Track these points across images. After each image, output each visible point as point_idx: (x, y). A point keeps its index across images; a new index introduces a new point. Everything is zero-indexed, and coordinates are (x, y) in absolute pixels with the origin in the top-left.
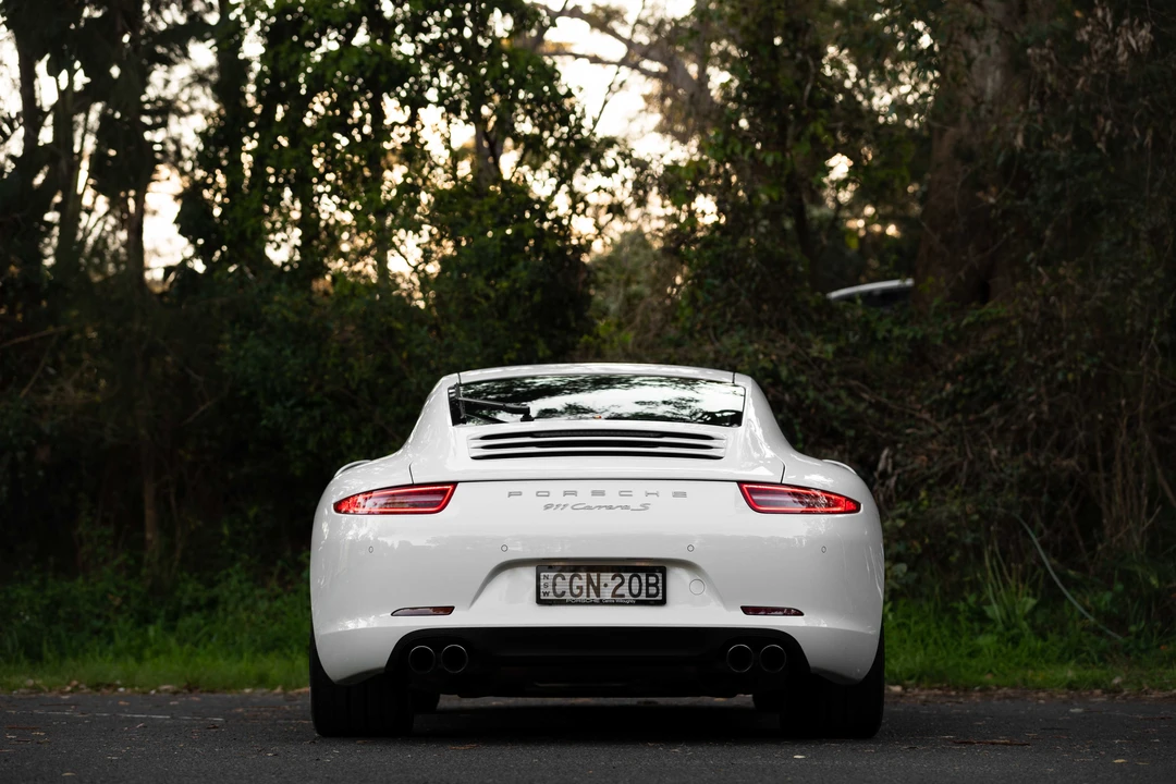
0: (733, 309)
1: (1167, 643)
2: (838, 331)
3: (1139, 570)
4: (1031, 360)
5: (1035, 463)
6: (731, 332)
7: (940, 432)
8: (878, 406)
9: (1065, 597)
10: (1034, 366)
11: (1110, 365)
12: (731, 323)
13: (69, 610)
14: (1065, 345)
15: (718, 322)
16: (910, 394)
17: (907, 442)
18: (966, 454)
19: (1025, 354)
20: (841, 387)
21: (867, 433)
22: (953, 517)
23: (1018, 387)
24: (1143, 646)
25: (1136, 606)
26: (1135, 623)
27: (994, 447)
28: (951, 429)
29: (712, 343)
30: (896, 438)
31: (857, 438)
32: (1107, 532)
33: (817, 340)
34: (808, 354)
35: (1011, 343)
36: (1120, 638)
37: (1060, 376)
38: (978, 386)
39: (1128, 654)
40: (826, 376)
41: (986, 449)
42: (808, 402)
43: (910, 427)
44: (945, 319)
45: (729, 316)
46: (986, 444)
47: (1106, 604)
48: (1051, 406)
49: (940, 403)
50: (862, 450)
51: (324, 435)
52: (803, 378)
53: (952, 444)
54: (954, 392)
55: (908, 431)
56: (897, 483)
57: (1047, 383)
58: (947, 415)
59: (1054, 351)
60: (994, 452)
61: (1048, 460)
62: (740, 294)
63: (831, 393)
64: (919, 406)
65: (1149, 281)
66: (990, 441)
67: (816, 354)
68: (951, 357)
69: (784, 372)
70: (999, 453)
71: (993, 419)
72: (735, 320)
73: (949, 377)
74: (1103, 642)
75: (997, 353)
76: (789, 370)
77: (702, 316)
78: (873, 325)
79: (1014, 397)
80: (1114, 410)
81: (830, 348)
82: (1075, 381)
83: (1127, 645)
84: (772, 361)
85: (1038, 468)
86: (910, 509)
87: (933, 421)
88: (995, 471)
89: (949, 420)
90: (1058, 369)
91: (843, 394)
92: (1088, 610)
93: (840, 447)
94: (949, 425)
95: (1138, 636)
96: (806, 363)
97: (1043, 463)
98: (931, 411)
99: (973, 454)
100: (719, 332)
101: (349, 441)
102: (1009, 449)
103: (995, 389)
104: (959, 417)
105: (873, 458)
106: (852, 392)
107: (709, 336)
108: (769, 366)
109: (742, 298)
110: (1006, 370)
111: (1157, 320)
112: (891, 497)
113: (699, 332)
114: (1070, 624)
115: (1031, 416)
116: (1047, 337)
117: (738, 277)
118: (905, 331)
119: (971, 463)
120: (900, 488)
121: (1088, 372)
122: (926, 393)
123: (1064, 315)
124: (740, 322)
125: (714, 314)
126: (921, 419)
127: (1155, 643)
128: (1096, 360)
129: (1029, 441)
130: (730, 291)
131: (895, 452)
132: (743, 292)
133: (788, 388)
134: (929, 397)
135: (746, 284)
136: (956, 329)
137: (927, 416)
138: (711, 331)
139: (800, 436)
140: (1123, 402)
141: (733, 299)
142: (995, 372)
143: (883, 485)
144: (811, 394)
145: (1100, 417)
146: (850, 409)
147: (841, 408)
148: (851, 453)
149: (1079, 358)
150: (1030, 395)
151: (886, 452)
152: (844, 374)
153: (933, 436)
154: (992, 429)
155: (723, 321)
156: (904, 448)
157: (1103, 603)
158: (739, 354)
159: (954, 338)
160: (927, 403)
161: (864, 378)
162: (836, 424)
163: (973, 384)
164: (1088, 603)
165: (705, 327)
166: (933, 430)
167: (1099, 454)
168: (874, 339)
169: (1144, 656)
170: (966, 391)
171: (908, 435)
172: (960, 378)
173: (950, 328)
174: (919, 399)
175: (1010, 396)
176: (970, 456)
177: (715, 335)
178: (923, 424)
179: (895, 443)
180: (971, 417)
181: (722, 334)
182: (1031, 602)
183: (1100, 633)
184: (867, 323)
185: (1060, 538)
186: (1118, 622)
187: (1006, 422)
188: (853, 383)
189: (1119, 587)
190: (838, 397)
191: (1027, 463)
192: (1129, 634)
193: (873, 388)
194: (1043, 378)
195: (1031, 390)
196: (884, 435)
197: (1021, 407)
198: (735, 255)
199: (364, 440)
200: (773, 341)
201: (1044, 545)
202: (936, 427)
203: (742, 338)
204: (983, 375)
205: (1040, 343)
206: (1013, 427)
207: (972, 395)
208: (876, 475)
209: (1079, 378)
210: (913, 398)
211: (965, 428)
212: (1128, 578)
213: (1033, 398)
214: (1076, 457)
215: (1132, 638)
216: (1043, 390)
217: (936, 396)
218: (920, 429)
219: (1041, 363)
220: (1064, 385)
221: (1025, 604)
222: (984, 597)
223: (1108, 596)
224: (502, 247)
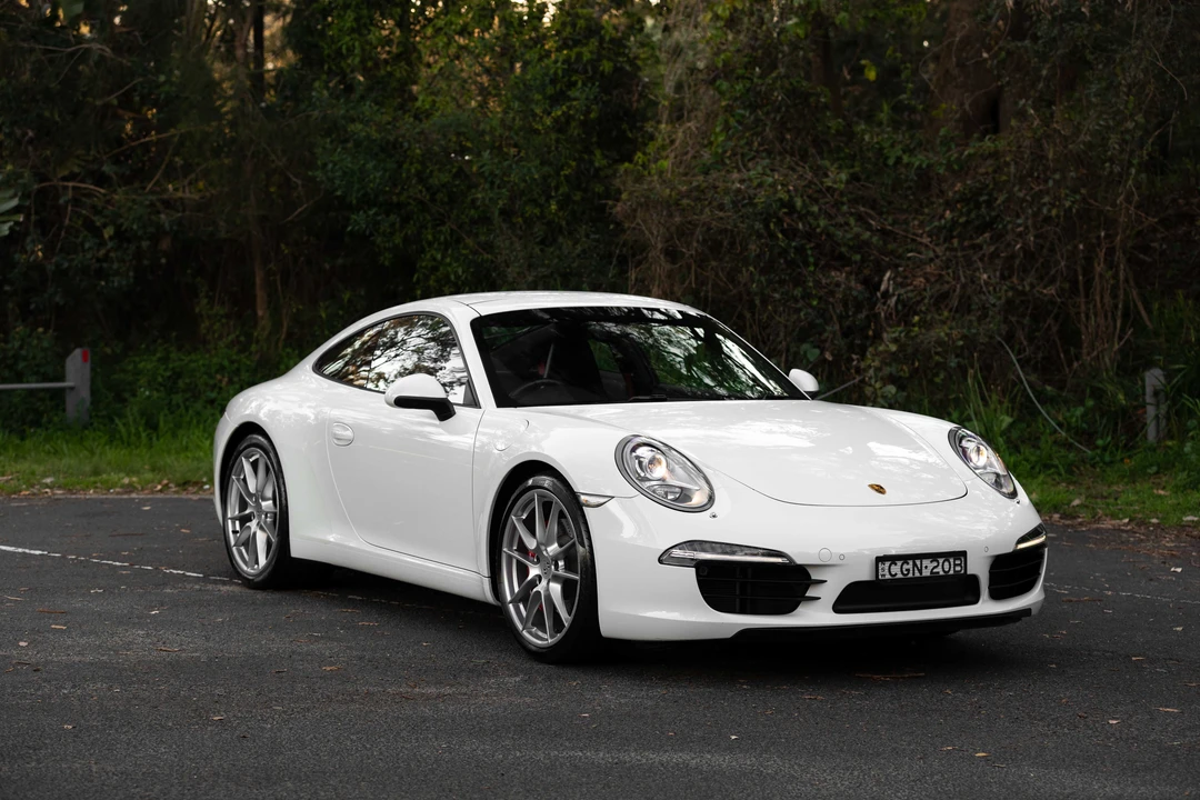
0: (759, 139)
1: (1130, 457)
2: (853, 157)
3: (1110, 388)
4: (1021, 195)
5: (1020, 288)
6: (758, 160)
7: (937, 257)
8: (884, 232)
9: (1040, 413)
10: (1024, 200)
11: (1092, 201)
12: (757, 151)
13: (187, 381)
14: (1051, 183)
15: (746, 150)
16: (914, 219)
17: (908, 266)
18: (959, 278)
19: (1016, 189)
20: (852, 214)
21: (872, 258)
22: (940, 343)
23: (1008, 219)
24: (1107, 458)
25: (1104, 421)
26: (1102, 438)
27: (985, 272)
28: (948, 253)
29: (739, 171)
30: (898, 261)
31: (863, 261)
32: (1085, 351)
33: (833, 169)
34: (822, 183)
35: (1004, 178)
36: (1089, 452)
37: (1045, 211)
38: (973, 215)
39: (1093, 466)
40: (838, 204)
41: (977, 274)
42: (818, 230)
43: (911, 251)
44: (949, 149)
45: (756, 144)
46: (978, 269)
47: (1077, 421)
48: (1036, 237)
49: (940, 229)
50: (867, 272)
51: (409, 232)
52: (815, 209)
53: (948, 268)
54: (953, 218)
55: (910, 255)
56: (896, 303)
57: (1035, 215)
58: (945, 241)
59: (1041, 187)
60: (985, 276)
61: (1032, 286)
62: (766, 125)
63: (841, 220)
64: (921, 231)
65: (1130, 125)
66: (980, 265)
67: (830, 184)
68: (953, 185)
69: (799, 203)
70: (989, 277)
71: (985, 247)
72: (762, 148)
73: (948, 204)
74: (1071, 456)
75: (991, 186)
76: (804, 201)
77: (732, 144)
78: (885, 151)
79: (1005, 226)
80: (1094, 241)
81: (844, 176)
82: (1058, 216)
83: (1093, 458)
84: (789, 191)
85: (1023, 293)
86: (902, 335)
87: (931, 246)
88: (984, 294)
89: (946, 245)
90: (1045, 204)
91: (852, 221)
92: (1060, 425)
93: (847, 269)
94: (946, 250)
95: (1104, 449)
96: (820, 191)
97: (1027, 288)
98: (930, 236)
99: (965, 277)
100: (746, 160)
101: (430, 237)
102: (998, 274)
103: (988, 218)
104: (955, 241)
105: (876, 279)
106: (860, 218)
107: (737, 163)
108: (785, 196)
109: (767, 129)
110: (999, 202)
111: (1135, 162)
112: (891, 314)
113: (729, 158)
114: (1043, 438)
115: (1018, 246)
116: (1036, 174)
117: (765, 110)
118: (913, 160)
119: (964, 286)
120: (900, 307)
121: (1070, 208)
122: (928, 218)
123: (1051, 156)
124: (765, 150)
125: (742, 142)
126: (921, 243)
127: (1118, 458)
128: (1078, 197)
129: (1016, 266)
130: (757, 120)
131: (897, 274)
132: (769, 123)
133: (801, 218)
134: (931, 221)
135: (772, 116)
136: (958, 159)
137: (926, 240)
138: (739, 157)
139: (811, 260)
140: (1103, 234)
141: (759, 129)
142: (989, 203)
143: (884, 304)
144: (823, 223)
145: (1081, 247)
146: (857, 236)
147: (849, 236)
148: (857, 275)
149: (1063, 195)
150: (1020, 225)
151: (888, 274)
152: (854, 201)
153: (931, 260)
154: (984, 255)
155: (751, 150)
156: (904, 271)
157: (1074, 419)
158: (760, 185)
159: (956, 167)
160: (927, 229)
161: (873, 205)
162: (843, 249)
163: (969, 212)
164: (1060, 418)
165: (734, 154)
166: (931, 254)
167: (1081, 278)
168: (886, 165)
169: (1108, 469)
170: (962, 220)
171: (909, 258)
172: (959, 206)
173: (952, 159)
174: (922, 224)
175: (1000, 226)
176: (963, 280)
177: (743, 161)
178: (923, 249)
179: (897, 266)
180: (966, 243)
181: (749, 160)
182: (1007, 420)
183: (1070, 447)
184: (881, 149)
185: (1040, 355)
186: (1088, 437)
187: (996, 249)
188: (862, 209)
189: (1090, 403)
190: (847, 224)
191: (1012, 288)
192: (1097, 447)
193: (881, 214)
194: (1030, 211)
195: (1019, 221)
196: (887, 259)
197: (1009, 237)
198: (763, 88)
199: (442, 238)
200: (793, 170)
201: (1023, 364)
202: (934, 251)
203: (764, 168)
204: (978, 205)
205: (1030, 179)
206: (1002, 255)
207: (967, 222)
208: (879, 294)
209: (1062, 213)
210: (916, 223)
211: (959, 254)
212: (1098, 394)
213: (1021, 229)
214: (1058, 283)
215: (1099, 451)
216: (1030, 222)
217: (936, 223)
218: (920, 253)
219: (1028, 198)
220: (1048, 219)
221: (1002, 421)
222: (965, 414)
223: (1079, 411)
224: (564, 70)
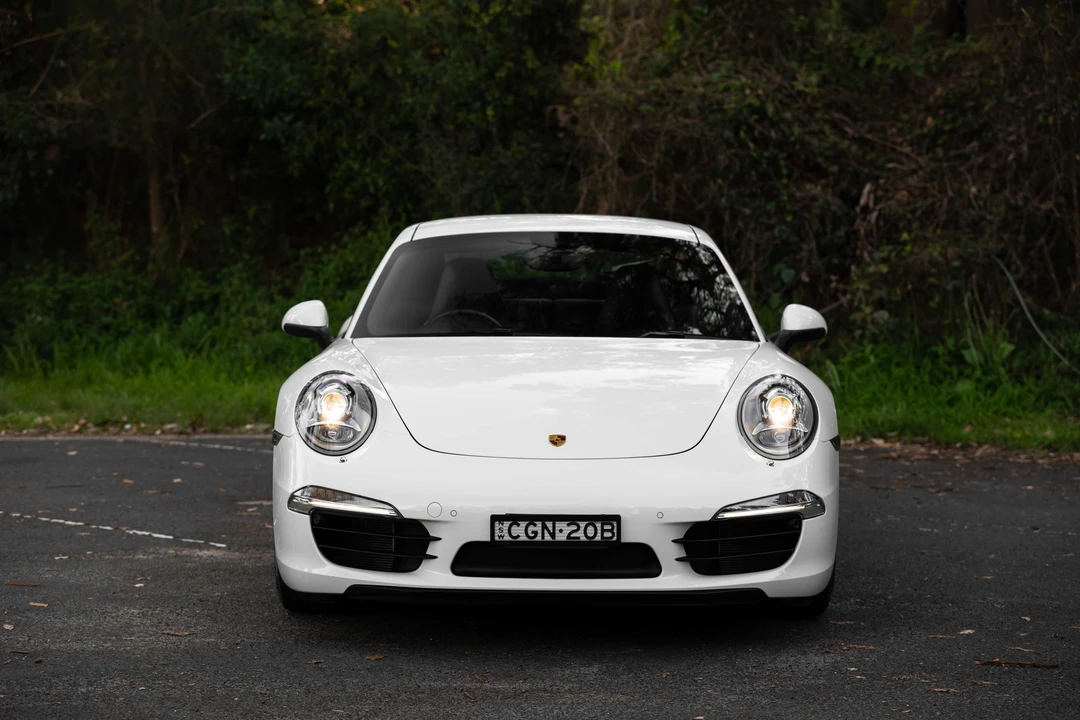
0: (720, 38)
2: (821, 59)
4: (1012, 100)
5: (1013, 202)
6: (719, 61)
7: (921, 168)
9: (1040, 339)
10: (1015, 106)
12: (718, 52)
14: (1046, 88)
15: (705, 49)
16: (891, 126)
17: (889, 178)
18: (946, 191)
19: (1006, 94)
20: (825, 121)
21: (850, 169)
22: (933, 263)
23: (998, 126)
27: (974, 184)
28: (932, 164)
29: (699, 73)
30: (878, 173)
31: (840, 172)
33: (802, 70)
34: (793, 87)
35: (993, 82)
37: (1040, 118)
38: (959, 123)
40: (811, 110)
41: (966, 187)
42: (793, 139)
43: (890, 161)
44: (926, 50)
45: (716, 44)
46: (966, 181)
48: (1031, 147)
49: (923, 136)
50: (844, 184)
52: (788, 115)
53: (932, 180)
54: (936, 127)
55: (890, 165)
56: (878, 218)
57: (1028, 123)
58: (928, 151)
59: (1035, 92)
60: (974, 190)
61: (1026, 200)
62: (727, 23)
63: (815, 127)
64: (900, 140)
66: (969, 178)
67: (801, 88)
68: (934, 89)
69: (770, 109)
70: (979, 191)
71: (973, 157)
72: (722, 49)
73: (930, 110)
75: (978, 91)
76: (775, 107)
77: (688, 43)
78: (855, 51)
79: (995, 135)
81: (814, 78)
82: (1055, 124)
84: (758, 96)
85: (1016, 208)
86: (893, 254)
87: (914, 155)
88: (973, 208)
89: (929, 155)
90: (1039, 111)
91: (827, 129)
92: (1063, 353)
93: (823, 181)
94: (930, 160)
96: (791, 96)
97: (1021, 203)
98: (911, 145)
99: (953, 190)
100: (705, 60)
102: (988, 187)
103: (975, 126)
104: (940, 152)
105: (855, 193)
106: (835, 125)
107: (696, 65)
108: (756, 102)
109: (729, 27)
110: (987, 108)
112: (871, 231)
113: (686, 59)
114: (1045, 368)
115: (1011, 157)
116: (1028, 78)
117: (725, 6)
118: (887, 61)
119: (951, 201)
120: (881, 223)
121: (1068, 116)
122: (907, 125)
123: (1046, 58)
124: (727, 51)
125: (701, 42)
126: (901, 153)
129: (1008, 178)
130: (717, 18)
131: (877, 186)
132: (730, 20)
133: (773, 125)
134: (911, 129)
136: (938, 61)
137: (907, 149)
138: (697, 58)
139: (785, 171)
141: (720, 27)
142: (976, 109)
143: (864, 219)
144: (797, 130)
146: (834, 145)
147: (825, 145)
148: (834, 187)
149: (1060, 102)
150: (1011, 134)
151: (868, 188)
152: (828, 107)
153: (914, 171)
154: (972, 166)
155: (710, 49)
156: (886, 183)
158: (727, 89)
159: (935, 69)
160: (908, 137)
161: (846, 109)
162: (820, 160)
163: (954, 119)
164: (1062, 345)
165: (692, 54)
166: (914, 166)
167: (1075, 191)
168: (858, 67)
170: (947, 127)
171: (890, 170)
172: (941, 112)
173: (931, 61)
174: (900, 131)
175: (990, 135)
176: (950, 193)
177: (702, 63)
178: (904, 159)
179: (877, 178)
180: (952, 153)
181: (709, 62)
182: (1009, 347)
183: (1074, 375)
184: (850, 49)
185: (1035, 276)
187: (986, 160)
188: (836, 115)
190: (822, 132)
191: (1006, 202)
193: (856, 120)
194: (1023, 118)
195: (1011, 130)
196: (866, 170)
197: (1001, 146)
200: (759, 72)
201: (1020, 283)
202: (917, 162)
203: (728, 70)
204: (964, 112)
205: (1021, 83)
206: (993, 166)
207: (953, 130)
208: (858, 209)
209: (1059, 121)
210: (894, 130)
211: (945, 165)
213: (1013, 138)
214: (1055, 197)
216: (1023, 131)
217: (918, 131)
218: (901, 163)
219: (1021, 104)
220: (1044, 127)
221: (1003, 350)
222: (962, 340)
